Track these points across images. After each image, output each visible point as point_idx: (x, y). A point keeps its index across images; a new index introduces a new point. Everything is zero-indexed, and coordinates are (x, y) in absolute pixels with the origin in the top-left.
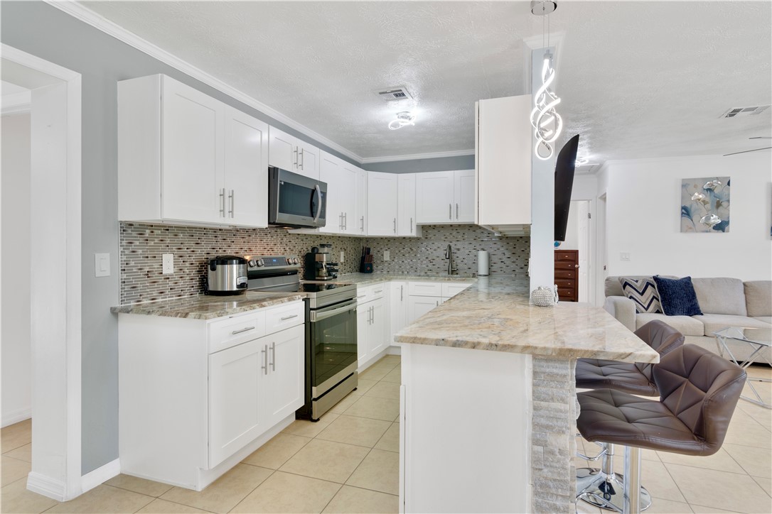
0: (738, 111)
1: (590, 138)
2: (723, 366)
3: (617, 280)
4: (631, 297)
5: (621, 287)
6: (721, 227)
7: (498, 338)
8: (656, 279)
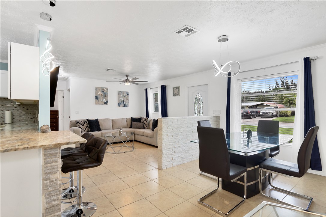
0: (109, 69)
1: (64, 67)
2: (103, 140)
3: (74, 121)
4: (79, 127)
5: (76, 124)
6: (106, 103)
7: (28, 145)
8: (87, 120)
